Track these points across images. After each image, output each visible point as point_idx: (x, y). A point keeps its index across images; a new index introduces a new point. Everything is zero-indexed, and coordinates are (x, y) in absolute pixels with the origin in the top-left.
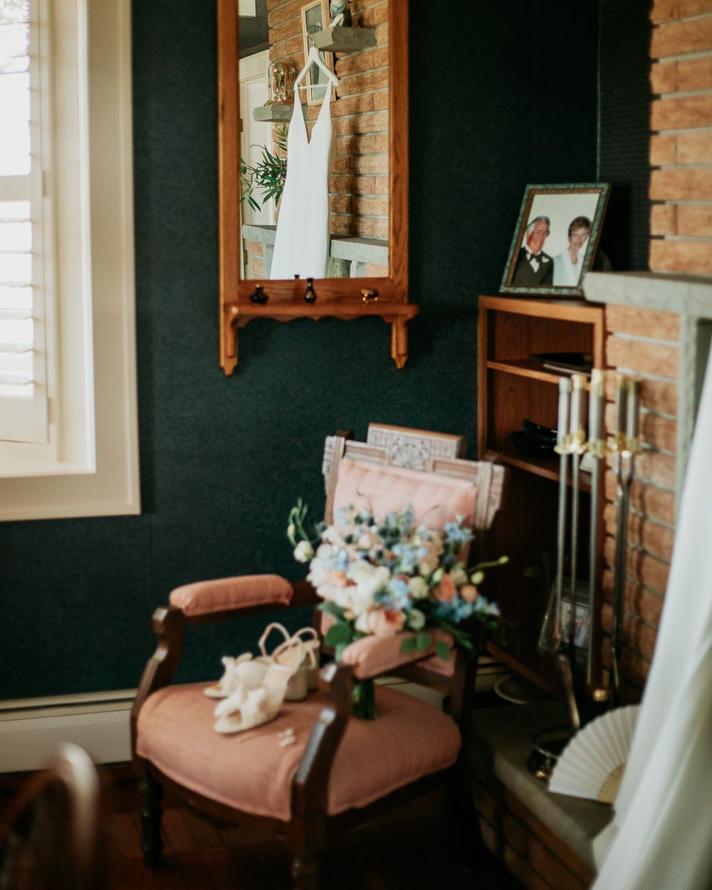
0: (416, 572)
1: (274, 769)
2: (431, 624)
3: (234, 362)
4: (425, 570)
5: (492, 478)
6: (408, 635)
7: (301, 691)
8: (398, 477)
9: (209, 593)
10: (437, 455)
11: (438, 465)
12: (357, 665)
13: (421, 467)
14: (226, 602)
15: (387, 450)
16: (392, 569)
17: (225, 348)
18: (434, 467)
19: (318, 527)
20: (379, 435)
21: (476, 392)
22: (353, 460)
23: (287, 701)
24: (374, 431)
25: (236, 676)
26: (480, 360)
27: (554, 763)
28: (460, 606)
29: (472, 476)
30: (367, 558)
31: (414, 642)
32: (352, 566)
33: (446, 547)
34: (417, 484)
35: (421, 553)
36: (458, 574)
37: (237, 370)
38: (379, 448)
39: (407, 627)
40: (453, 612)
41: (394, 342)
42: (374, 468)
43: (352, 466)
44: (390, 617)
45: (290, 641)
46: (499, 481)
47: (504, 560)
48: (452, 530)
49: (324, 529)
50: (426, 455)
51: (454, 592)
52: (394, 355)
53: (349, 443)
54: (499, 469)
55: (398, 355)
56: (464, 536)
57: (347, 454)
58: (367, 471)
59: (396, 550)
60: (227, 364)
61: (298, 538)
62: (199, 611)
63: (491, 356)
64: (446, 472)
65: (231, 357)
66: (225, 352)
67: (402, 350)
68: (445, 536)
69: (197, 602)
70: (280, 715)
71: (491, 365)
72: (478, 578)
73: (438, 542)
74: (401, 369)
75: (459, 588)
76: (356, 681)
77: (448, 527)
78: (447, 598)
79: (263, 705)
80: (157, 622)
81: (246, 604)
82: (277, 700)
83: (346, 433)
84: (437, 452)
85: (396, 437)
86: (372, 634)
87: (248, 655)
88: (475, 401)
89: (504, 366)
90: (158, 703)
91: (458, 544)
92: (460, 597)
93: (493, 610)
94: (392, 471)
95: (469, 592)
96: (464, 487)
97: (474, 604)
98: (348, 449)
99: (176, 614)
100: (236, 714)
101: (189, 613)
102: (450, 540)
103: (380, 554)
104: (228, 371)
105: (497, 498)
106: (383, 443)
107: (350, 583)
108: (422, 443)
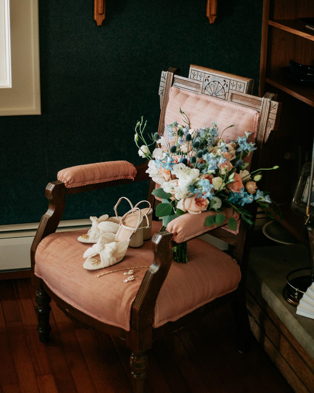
0: (217, 174)
1: (120, 298)
2: (225, 205)
3: (103, 17)
4: (223, 172)
5: (270, 109)
6: (210, 214)
7: (139, 242)
8: (208, 102)
9: (82, 173)
10: (233, 89)
11: (234, 96)
12: (176, 234)
13: (223, 97)
14: (93, 179)
15: (201, 84)
16: (201, 170)
17: (97, 8)
18: (231, 98)
19: (154, 136)
20: (196, 73)
21: (260, 41)
22: (178, 88)
23: (130, 247)
24: (193, 69)
25: (98, 230)
26: (264, 19)
27: (301, 296)
28: (245, 196)
29: (257, 106)
30: (185, 162)
31: (214, 218)
32: (175, 167)
33: (237, 154)
34: (220, 108)
35: (221, 161)
36: (245, 174)
37: (104, 22)
38: (196, 82)
39: (209, 208)
40: (240, 199)
41: (208, 6)
42: (192, 94)
43: (178, 92)
44: (198, 202)
45: (133, 209)
46: (274, 111)
47: (276, 167)
48: (242, 142)
49: (158, 137)
50: (226, 89)
51: (242, 186)
52: (208, 15)
53: (176, 76)
54: (275, 103)
55: (210, 15)
56: (249, 147)
57: (175, 84)
58: (188, 96)
59: (205, 157)
60: (99, 19)
61: (141, 143)
62: (75, 185)
63: (271, 17)
64: (239, 101)
65: (101, 14)
66: (97, 11)
67: (213, 12)
68: (237, 147)
69: (74, 179)
70: (126, 258)
71: (271, 23)
72: (258, 178)
73: (233, 152)
74: (212, 24)
75: (245, 183)
76: (174, 244)
77: (239, 140)
78: (237, 190)
79: (114, 253)
80: (49, 191)
81: (107, 180)
82: (123, 249)
83: (175, 69)
84: (234, 88)
85: (208, 75)
86: (187, 212)
87: (106, 216)
88: (259, 46)
89: (279, 25)
90: (49, 244)
91: (245, 152)
92: (246, 190)
93: (267, 200)
94: (204, 97)
95: (251, 186)
96: (251, 113)
97: (255, 195)
98: (176, 80)
99: (60, 187)
100: (97, 257)
101: (69, 186)
102: (240, 150)
103: (194, 160)
104: (99, 23)
105: (272, 122)
106: (199, 79)
107: (174, 177)
108: (225, 81)
